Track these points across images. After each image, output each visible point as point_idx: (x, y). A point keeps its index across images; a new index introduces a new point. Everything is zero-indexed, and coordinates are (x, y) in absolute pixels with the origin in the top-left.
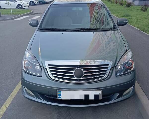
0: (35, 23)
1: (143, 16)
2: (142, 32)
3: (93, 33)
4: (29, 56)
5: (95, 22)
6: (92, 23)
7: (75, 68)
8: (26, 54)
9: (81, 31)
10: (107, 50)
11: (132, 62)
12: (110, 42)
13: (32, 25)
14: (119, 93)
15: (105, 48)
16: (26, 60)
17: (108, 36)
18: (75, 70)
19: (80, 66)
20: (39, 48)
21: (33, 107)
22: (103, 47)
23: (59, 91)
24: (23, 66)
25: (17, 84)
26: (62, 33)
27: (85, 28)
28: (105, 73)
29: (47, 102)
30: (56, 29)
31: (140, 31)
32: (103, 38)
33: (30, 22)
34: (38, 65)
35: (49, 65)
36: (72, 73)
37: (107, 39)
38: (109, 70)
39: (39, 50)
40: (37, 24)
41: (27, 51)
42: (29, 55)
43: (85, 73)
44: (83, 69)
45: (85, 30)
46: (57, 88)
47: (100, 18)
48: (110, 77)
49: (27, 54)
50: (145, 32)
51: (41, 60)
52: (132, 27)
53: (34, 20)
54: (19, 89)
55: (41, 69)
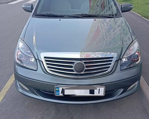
0: (29, 8)
1: (144, 2)
2: (144, 19)
3: (95, 20)
4: (23, 47)
5: (94, 7)
6: (91, 8)
7: (75, 61)
8: (18, 44)
9: (81, 17)
10: (107, 39)
11: (139, 54)
12: (110, 29)
13: (26, 10)
14: (123, 88)
15: (105, 37)
16: (19, 50)
17: (108, 23)
18: (75, 64)
19: (81, 59)
20: (34, 36)
21: (28, 102)
22: (103, 36)
23: (56, 88)
24: (16, 58)
25: (11, 76)
26: (60, 20)
27: (85, 14)
28: (109, 67)
29: (43, 98)
30: (53, 15)
31: (142, 17)
32: (102, 24)
33: (24, 7)
34: (32, 57)
35: (45, 57)
36: (71, 67)
37: (107, 26)
38: (113, 63)
39: (34, 38)
40: (32, 9)
41: (20, 41)
42: (23, 45)
43: (87, 67)
44: (84, 62)
45: (86, 16)
46: (55, 83)
47: (100, 3)
48: (114, 71)
49: (21, 44)
50: (147, 18)
51: (35, 50)
52: (133, 12)
53: (29, 4)
54: (13, 82)
55: (37, 61)
